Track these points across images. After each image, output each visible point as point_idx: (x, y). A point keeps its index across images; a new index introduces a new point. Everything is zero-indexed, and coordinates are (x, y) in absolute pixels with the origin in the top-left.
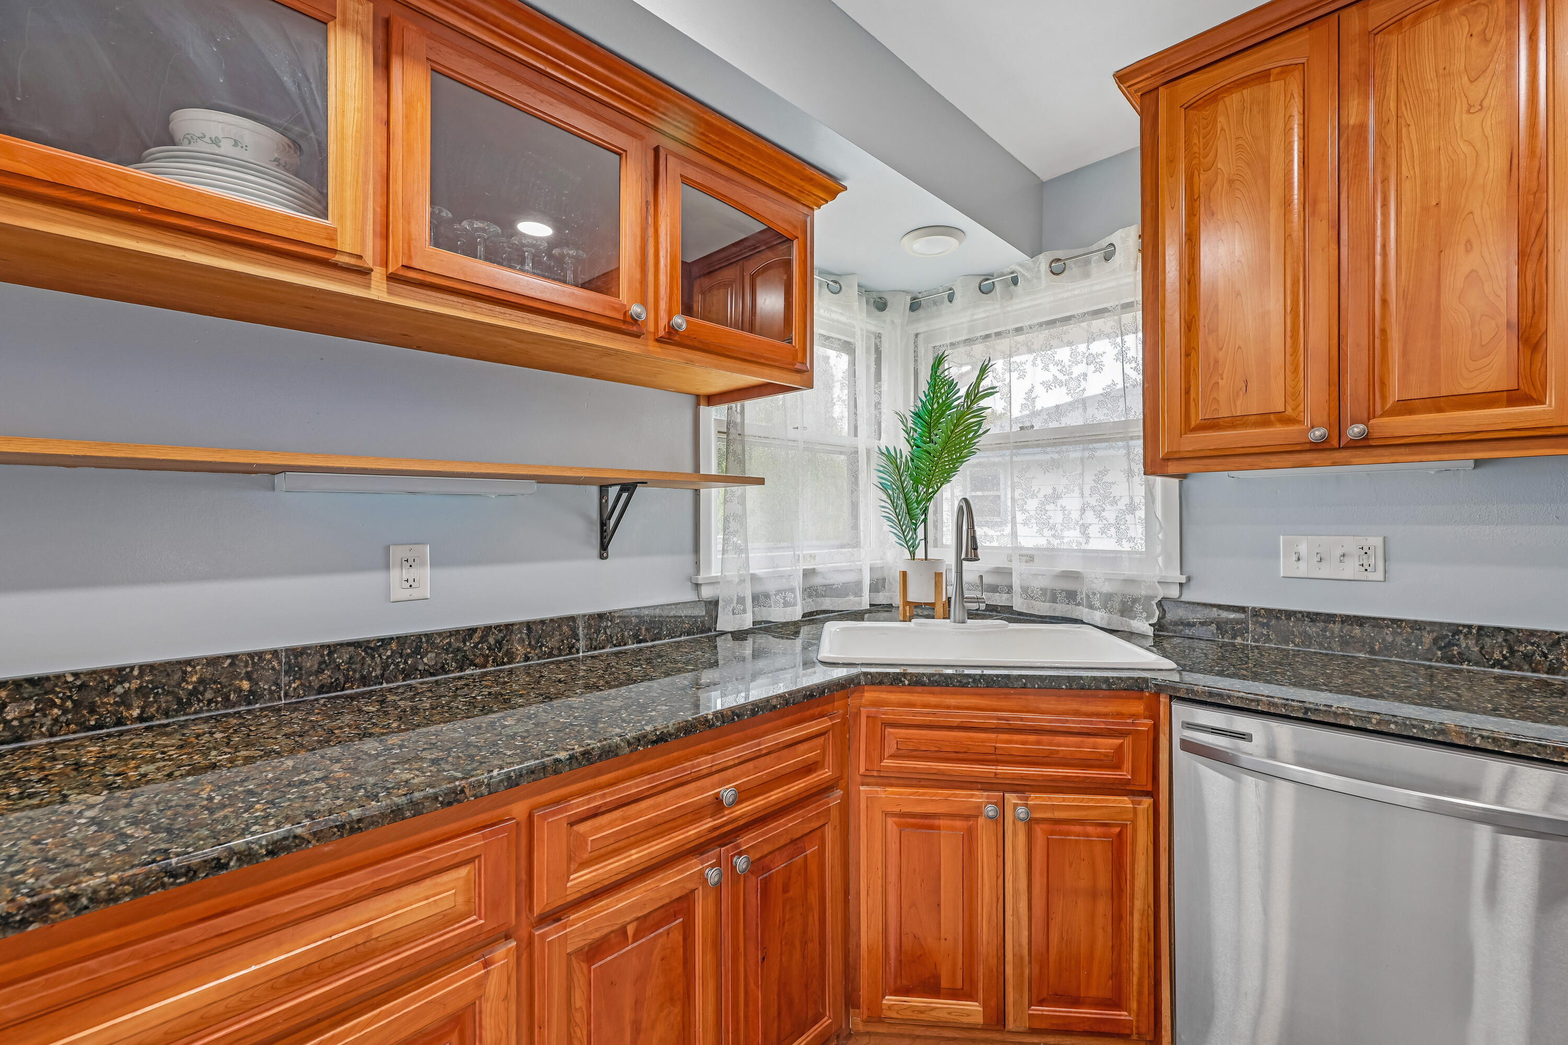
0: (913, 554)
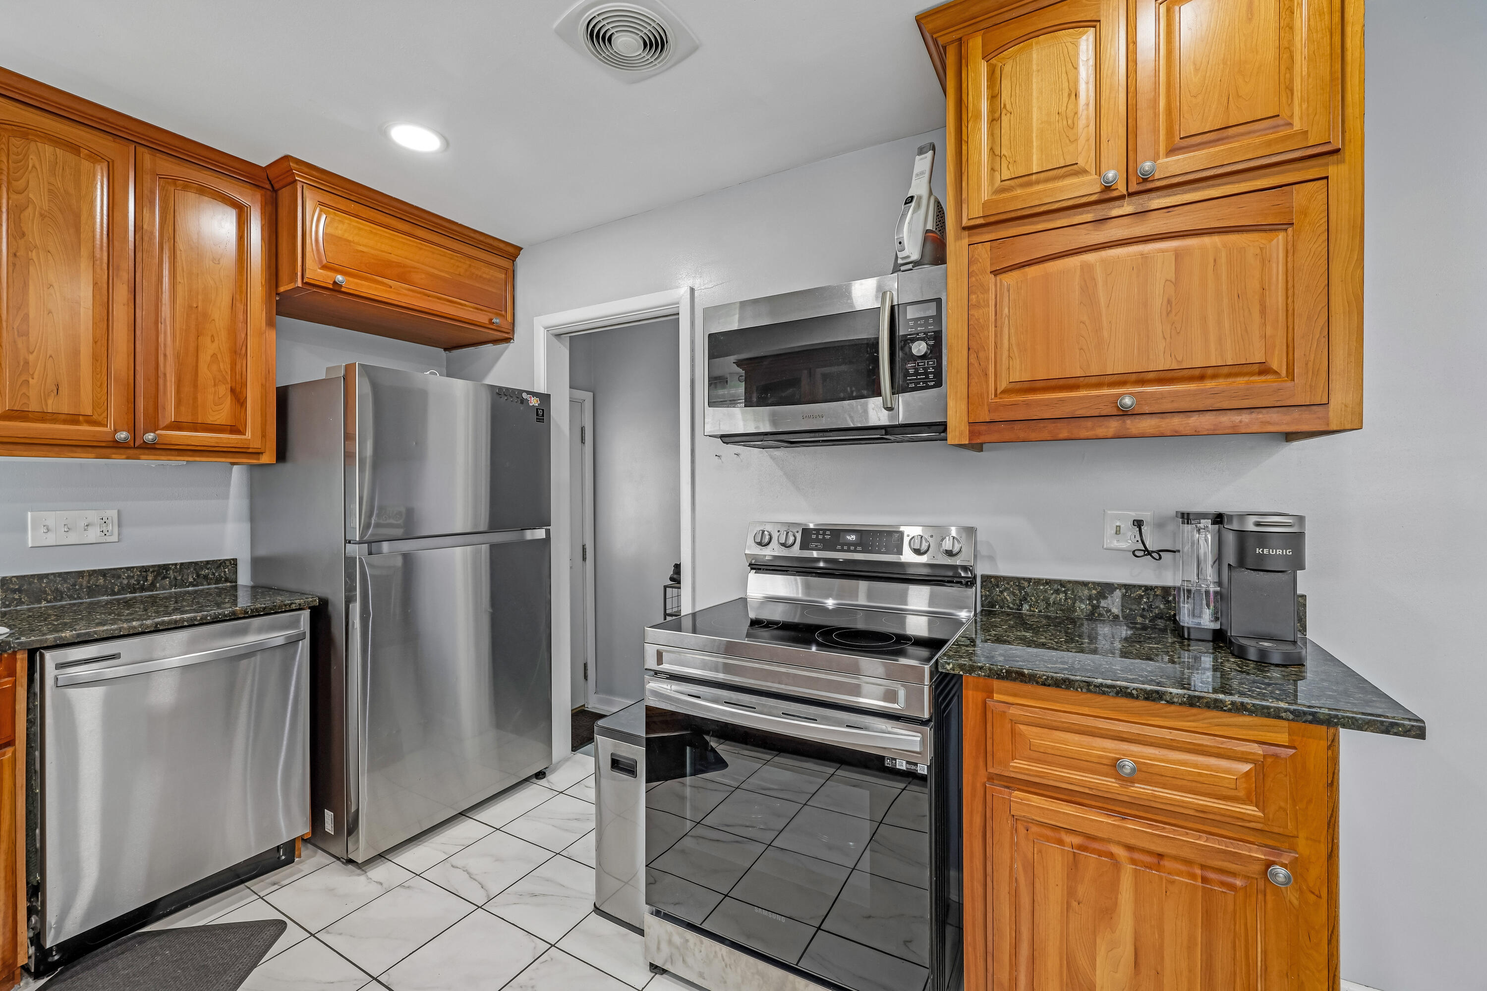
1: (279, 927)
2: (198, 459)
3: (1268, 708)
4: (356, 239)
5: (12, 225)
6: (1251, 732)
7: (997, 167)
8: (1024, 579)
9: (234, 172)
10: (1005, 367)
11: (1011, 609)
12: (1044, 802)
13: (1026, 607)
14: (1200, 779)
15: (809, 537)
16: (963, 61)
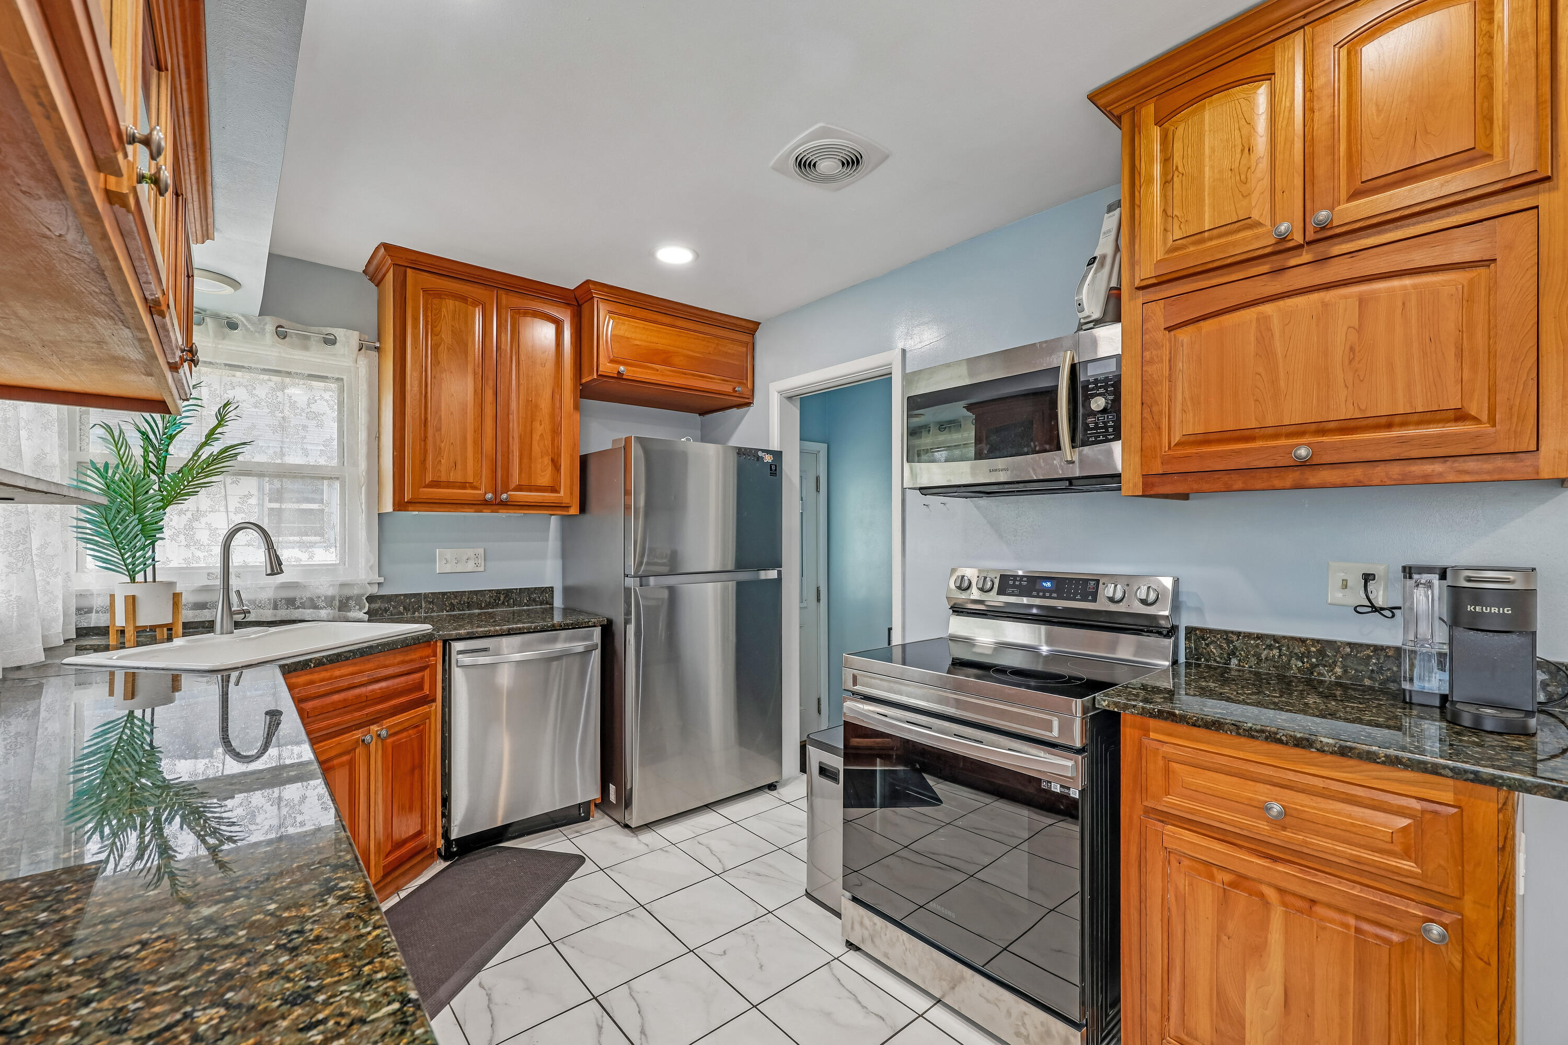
0: (133, 580)
1: (580, 860)
2: (531, 512)
3: (1425, 763)
4: (634, 336)
5: (433, 357)
6: (1412, 788)
7: (1170, 228)
8: (1232, 632)
9: (554, 297)
10: (1178, 420)
11: (1218, 662)
12: (1196, 838)
13: (1234, 661)
14: (1354, 829)
15: (1007, 583)
16: (1136, 129)
